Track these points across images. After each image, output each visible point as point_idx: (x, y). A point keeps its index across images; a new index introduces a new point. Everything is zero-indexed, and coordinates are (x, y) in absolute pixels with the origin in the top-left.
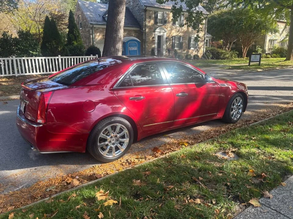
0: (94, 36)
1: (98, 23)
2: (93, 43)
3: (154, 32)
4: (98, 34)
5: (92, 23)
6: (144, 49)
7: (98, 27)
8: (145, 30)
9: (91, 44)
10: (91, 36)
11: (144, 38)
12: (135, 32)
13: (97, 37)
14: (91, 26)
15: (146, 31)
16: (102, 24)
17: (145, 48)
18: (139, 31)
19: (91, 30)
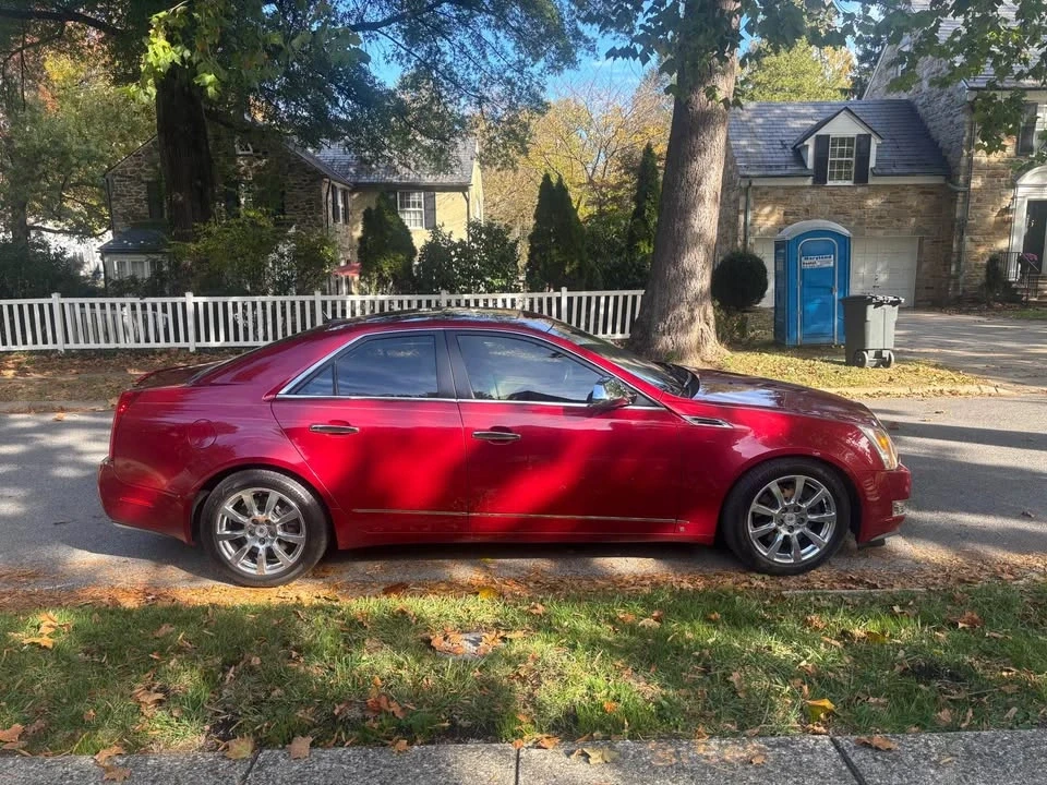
0: (749, 218)
1: (770, 173)
2: (745, 240)
3: (1014, 186)
4: (767, 210)
5: (748, 173)
6: (954, 259)
7: (768, 184)
8: (968, 182)
9: (739, 243)
10: (742, 217)
11: (958, 215)
12: (923, 193)
13: (760, 221)
14: (744, 184)
15: (972, 186)
16: (788, 172)
17: (960, 253)
18: (941, 185)
19: (743, 199)
